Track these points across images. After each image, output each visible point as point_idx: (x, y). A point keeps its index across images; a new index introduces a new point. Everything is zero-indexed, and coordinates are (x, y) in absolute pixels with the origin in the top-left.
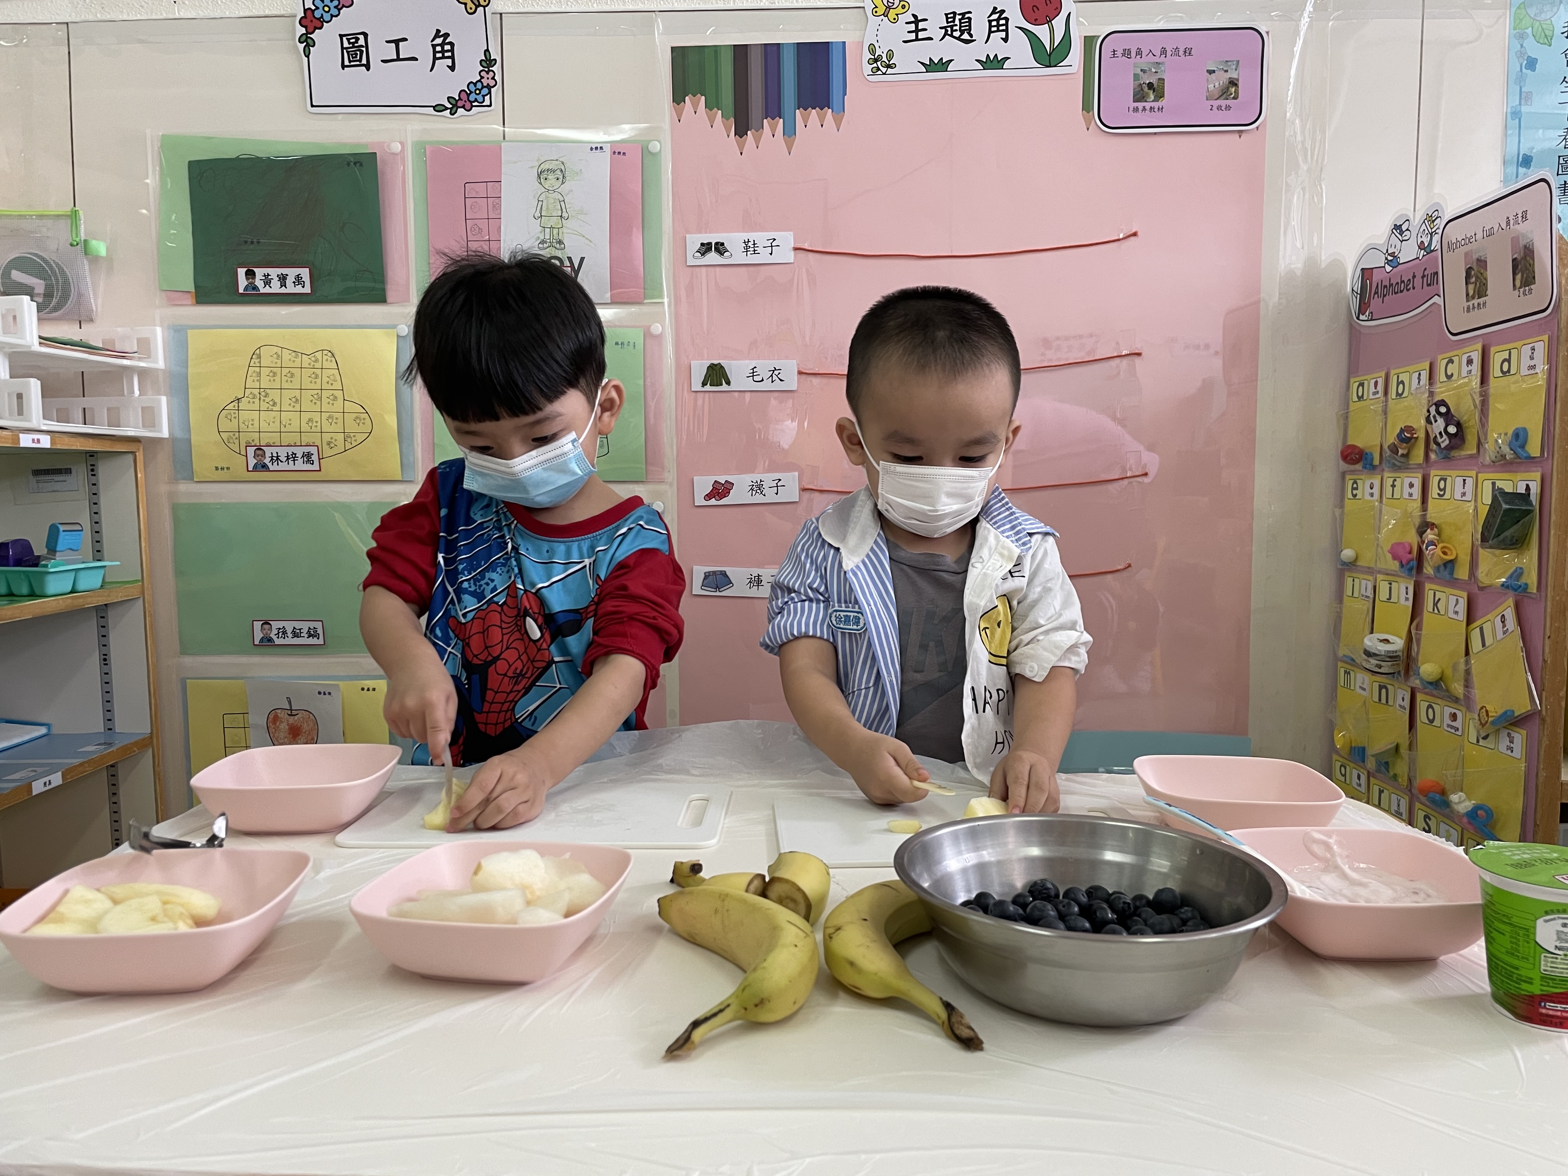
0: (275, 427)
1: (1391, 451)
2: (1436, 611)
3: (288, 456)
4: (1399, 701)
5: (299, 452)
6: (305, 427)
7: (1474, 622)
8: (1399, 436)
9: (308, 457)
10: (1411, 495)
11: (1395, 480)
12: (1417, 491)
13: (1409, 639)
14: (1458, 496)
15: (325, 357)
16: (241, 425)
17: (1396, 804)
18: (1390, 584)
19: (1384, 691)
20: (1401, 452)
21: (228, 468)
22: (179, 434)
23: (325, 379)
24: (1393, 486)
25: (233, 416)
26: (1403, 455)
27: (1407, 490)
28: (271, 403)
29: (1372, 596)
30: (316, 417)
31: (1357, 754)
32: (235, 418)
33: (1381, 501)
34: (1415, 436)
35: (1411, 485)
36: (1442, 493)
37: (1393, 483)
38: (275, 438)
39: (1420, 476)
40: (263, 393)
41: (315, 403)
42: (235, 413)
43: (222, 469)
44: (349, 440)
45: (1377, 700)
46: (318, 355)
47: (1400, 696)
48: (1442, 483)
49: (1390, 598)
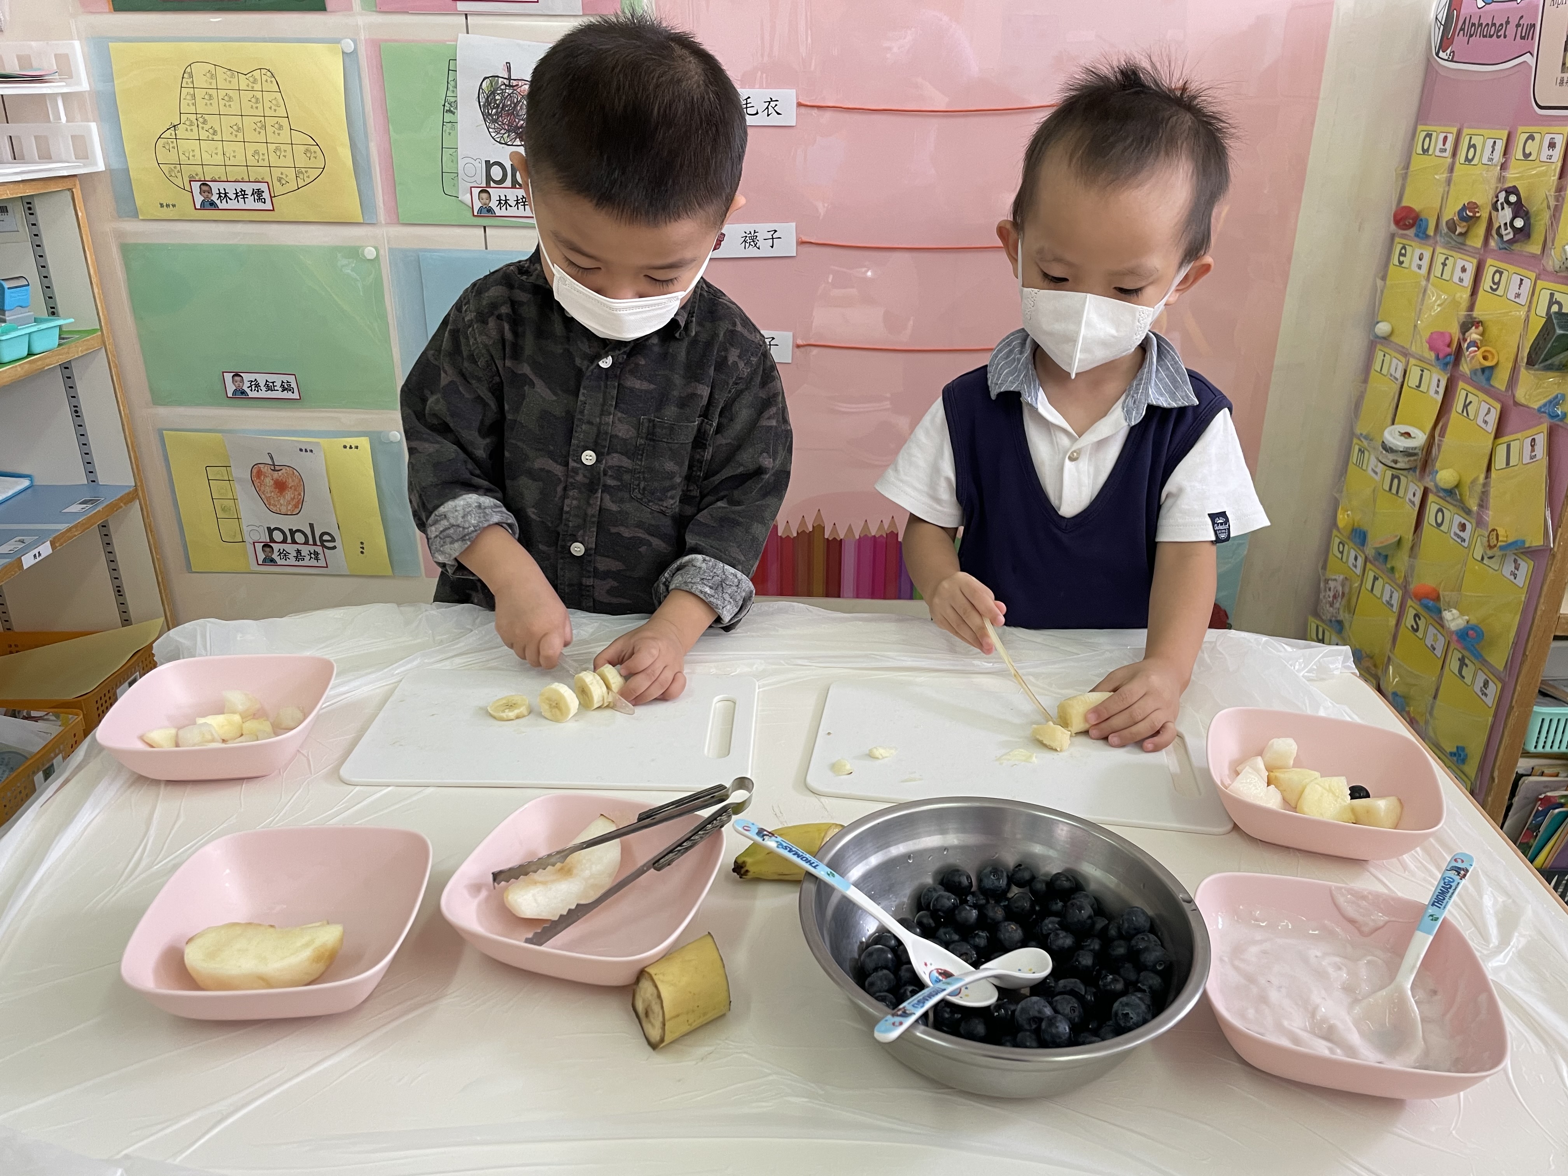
0: (219, 159)
1: (1449, 228)
2: (1465, 414)
3: (237, 193)
4: (1410, 495)
5: (249, 188)
6: (251, 161)
7: (1502, 436)
8: (1460, 212)
9: (258, 193)
10: (1461, 280)
11: (1447, 258)
12: (1468, 278)
13: (1432, 436)
14: (1511, 296)
15: (264, 77)
16: (182, 157)
17: (1388, 596)
18: (1422, 371)
19: (1396, 481)
20: (1459, 230)
21: (174, 206)
22: (116, 165)
23: (267, 105)
24: (1444, 264)
25: (171, 145)
26: (1461, 234)
27: (1458, 272)
28: (211, 131)
29: (1400, 380)
30: (262, 148)
31: (1358, 535)
32: (174, 148)
33: (1428, 279)
34: (1478, 215)
35: (1464, 270)
36: (1494, 287)
37: (1445, 261)
38: (219, 172)
39: (1475, 261)
40: (201, 119)
41: (259, 133)
42: (172, 142)
43: (168, 206)
44: (301, 176)
45: (1387, 489)
46: (257, 74)
47: (1412, 489)
48: (1497, 276)
49: (1419, 386)
